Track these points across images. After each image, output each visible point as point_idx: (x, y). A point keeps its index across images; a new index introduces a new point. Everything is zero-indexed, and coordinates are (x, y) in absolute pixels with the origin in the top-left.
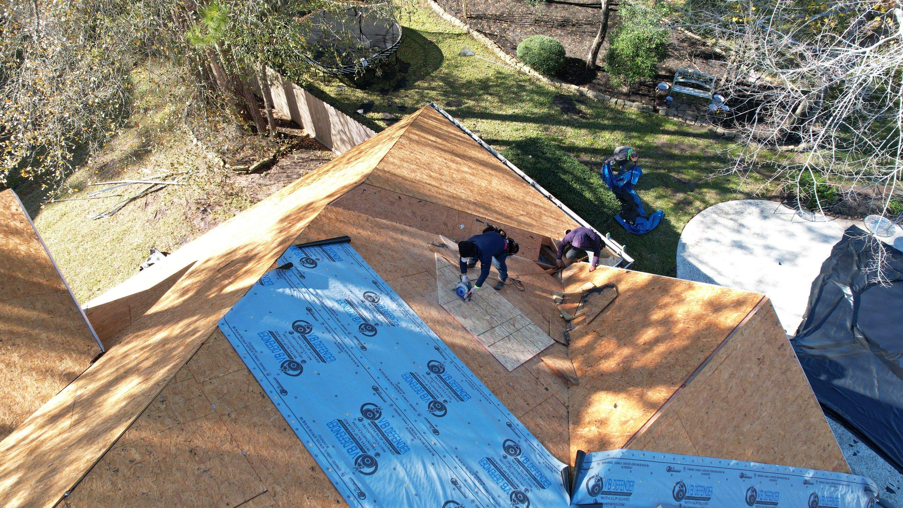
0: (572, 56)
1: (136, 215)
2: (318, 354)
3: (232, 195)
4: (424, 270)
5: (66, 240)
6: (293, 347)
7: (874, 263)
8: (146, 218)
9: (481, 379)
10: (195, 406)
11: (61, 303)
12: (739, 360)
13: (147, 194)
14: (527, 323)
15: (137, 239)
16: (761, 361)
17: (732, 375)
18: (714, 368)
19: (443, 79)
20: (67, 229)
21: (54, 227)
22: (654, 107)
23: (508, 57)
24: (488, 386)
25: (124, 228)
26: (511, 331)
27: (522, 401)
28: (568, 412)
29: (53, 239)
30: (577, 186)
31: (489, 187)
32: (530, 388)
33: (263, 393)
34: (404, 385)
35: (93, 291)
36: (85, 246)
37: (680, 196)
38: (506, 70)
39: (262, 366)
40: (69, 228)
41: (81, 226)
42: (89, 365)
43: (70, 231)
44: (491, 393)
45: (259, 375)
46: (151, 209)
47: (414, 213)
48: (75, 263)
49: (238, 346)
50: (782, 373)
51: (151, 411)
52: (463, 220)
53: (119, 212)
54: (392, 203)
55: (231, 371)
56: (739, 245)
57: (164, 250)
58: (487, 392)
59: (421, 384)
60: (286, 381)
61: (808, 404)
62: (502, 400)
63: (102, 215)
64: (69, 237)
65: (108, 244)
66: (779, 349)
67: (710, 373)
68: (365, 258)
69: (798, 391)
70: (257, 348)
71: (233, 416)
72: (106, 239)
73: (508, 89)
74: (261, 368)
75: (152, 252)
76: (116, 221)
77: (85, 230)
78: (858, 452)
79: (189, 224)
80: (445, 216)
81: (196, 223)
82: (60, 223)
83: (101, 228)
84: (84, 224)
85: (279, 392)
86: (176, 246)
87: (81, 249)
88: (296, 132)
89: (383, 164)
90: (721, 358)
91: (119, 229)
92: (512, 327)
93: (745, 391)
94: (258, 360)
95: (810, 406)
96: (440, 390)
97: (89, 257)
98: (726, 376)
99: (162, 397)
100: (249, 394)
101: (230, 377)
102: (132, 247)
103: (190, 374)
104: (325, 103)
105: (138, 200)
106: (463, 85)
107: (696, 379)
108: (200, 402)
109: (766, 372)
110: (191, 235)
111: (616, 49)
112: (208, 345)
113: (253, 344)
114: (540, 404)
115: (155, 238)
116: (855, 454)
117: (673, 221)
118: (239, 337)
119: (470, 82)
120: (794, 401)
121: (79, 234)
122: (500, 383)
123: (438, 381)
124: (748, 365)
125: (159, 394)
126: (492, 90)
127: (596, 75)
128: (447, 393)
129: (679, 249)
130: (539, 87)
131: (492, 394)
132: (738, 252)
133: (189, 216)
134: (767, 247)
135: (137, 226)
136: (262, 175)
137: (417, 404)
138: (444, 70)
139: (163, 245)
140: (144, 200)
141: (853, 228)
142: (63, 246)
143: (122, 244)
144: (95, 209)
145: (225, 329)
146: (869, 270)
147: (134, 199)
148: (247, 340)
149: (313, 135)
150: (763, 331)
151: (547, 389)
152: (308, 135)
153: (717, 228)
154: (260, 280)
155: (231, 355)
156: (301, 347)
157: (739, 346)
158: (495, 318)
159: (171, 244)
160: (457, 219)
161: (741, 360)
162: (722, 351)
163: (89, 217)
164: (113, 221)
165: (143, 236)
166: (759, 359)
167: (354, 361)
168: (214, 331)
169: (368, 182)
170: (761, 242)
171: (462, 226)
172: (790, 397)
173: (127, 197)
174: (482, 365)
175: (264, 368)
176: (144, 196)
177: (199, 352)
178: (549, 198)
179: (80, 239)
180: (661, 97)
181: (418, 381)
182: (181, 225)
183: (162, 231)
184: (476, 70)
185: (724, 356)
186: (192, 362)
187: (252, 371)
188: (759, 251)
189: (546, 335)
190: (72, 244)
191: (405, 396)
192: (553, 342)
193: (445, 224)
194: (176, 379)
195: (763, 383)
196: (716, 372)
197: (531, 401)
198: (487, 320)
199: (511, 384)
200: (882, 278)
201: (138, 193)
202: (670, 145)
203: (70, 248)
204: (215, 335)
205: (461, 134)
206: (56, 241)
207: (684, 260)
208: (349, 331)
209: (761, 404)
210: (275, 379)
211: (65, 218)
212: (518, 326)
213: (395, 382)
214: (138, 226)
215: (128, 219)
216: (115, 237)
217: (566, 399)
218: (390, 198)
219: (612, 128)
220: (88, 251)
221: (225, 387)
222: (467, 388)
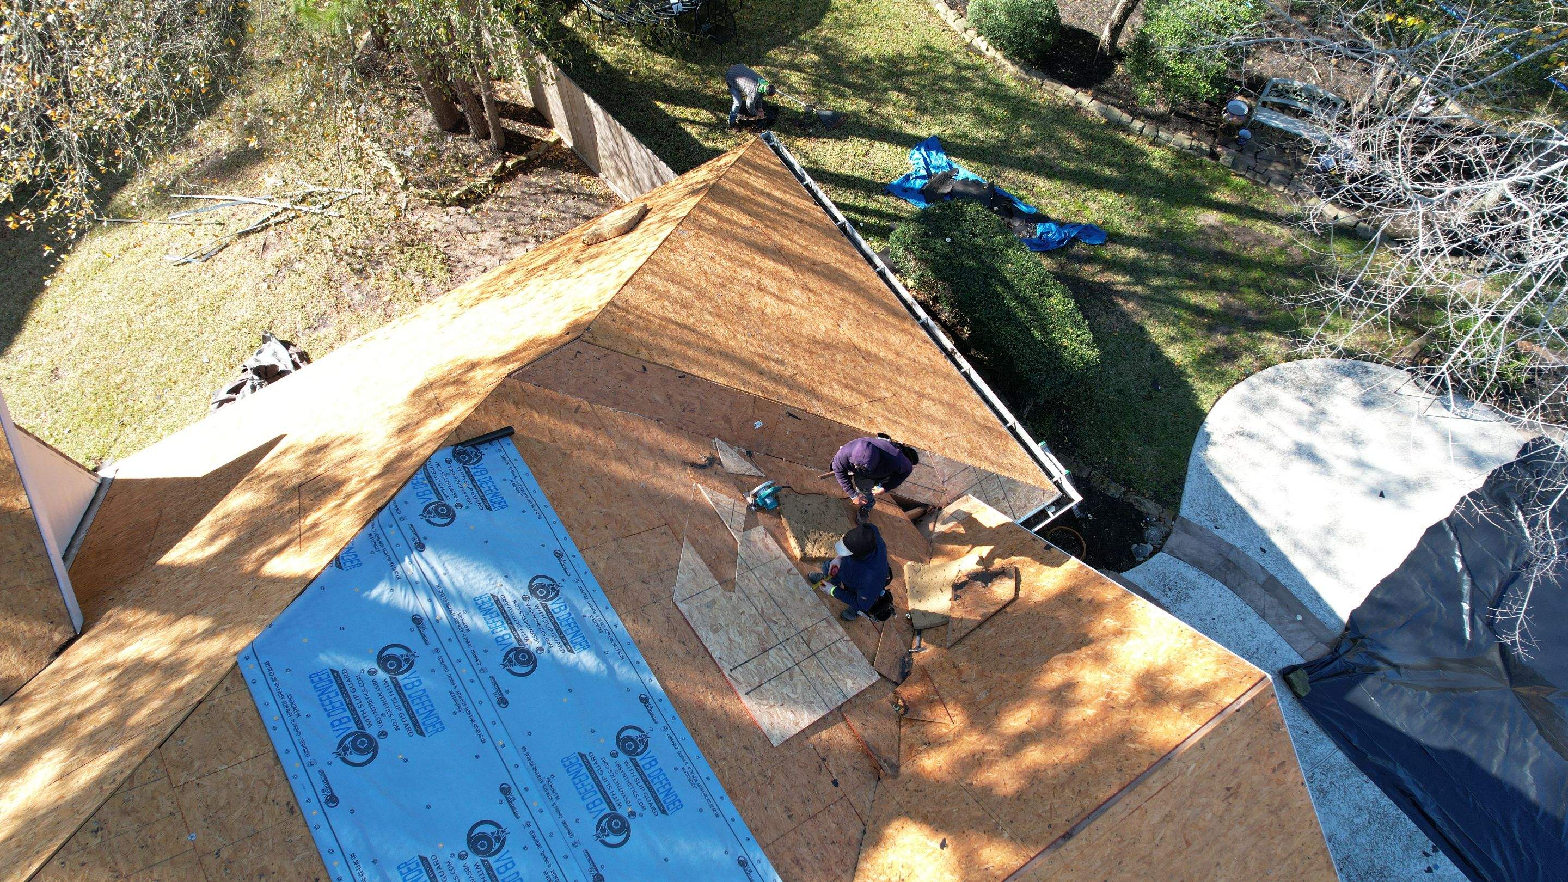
0: (1075, 23)
1: (245, 264)
2: (413, 718)
3: (412, 244)
4: (662, 522)
5: (126, 298)
6: (370, 702)
7: (1515, 602)
8: (262, 274)
9: (713, 764)
10: (158, 837)
11: (15, 534)
12: (1187, 791)
13: (267, 227)
14: (836, 637)
15: (242, 311)
16: (1231, 792)
17: (1168, 818)
18: (1135, 807)
19: (818, 50)
20: (130, 278)
21: (108, 270)
22: (1212, 148)
23: (952, 14)
24: (722, 781)
25: (224, 287)
26: (798, 656)
27: (780, 809)
28: (864, 832)
29: (105, 293)
30: (1022, 313)
31: (833, 334)
32: (805, 781)
33: (292, 803)
34: (563, 783)
35: (163, 399)
36: (157, 314)
37: (1220, 339)
38: (942, 43)
39: (303, 745)
40: (133, 275)
41: (152, 275)
42: (45, 661)
43: (134, 281)
44: (724, 793)
45: (292, 765)
46: (272, 256)
47: (669, 397)
48: (139, 344)
49: (266, 704)
50: (1271, 812)
51: (70, 852)
52: (761, 414)
53: (218, 256)
54: (629, 378)
55: (242, 758)
56: (1306, 453)
57: (286, 337)
58: (717, 790)
59: (595, 778)
60: (341, 776)
61: (1311, 865)
62: (742, 809)
63: (190, 258)
64: (132, 293)
65: (195, 314)
66: (1274, 770)
67: (1123, 816)
68: (552, 499)
69: (1297, 842)
70: (302, 707)
71: (225, 854)
72: (192, 305)
73: (938, 81)
74: (301, 750)
75: (265, 340)
76: (211, 272)
77: (159, 284)
78: (1436, 867)
79: (333, 292)
80: (728, 404)
81: (345, 293)
82: (119, 263)
83: (185, 281)
84: (158, 271)
85: (323, 799)
86: (307, 332)
87: (149, 317)
88: (537, 132)
89: (629, 290)
90: (1150, 789)
91: (215, 288)
92: (804, 647)
93: (1188, 844)
94: (298, 733)
95: (1315, 866)
96: (627, 790)
97: (162, 336)
98: (1155, 819)
99: (98, 822)
100: (266, 807)
101: (238, 771)
102: (232, 324)
103: (161, 770)
104: (586, 96)
105: (251, 237)
106: (853, 68)
107: (1093, 826)
108: (169, 829)
109: (1238, 810)
110: (334, 314)
111: (1151, 36)
112: (210, 703)
113: (295, 699)
114: (815, 816)
115: (273, 313)
116: (1429, 870)
117: (1197, 384)
118: (272, 684)
119: (867, 60)
120: (1285, 859)
121: (148, 290)
122: (748, 773)
123: (629, 770)
124: (1204, 800)
125: (93, 815)
126: (907, 82)
127: (1112, 68)
128: (641, 797)
129: (1199, 441)
130: (998, 86)
131: (727, 798)
132: (1302, 467)
133: (335, 277)
134: (1360, 464)
135: (246, 286)
136: (470, 211)
137: (577, 821)
138: (824, 31)
139: (286, 327)
140: (261, 237)
141: (1538, 443)
142: (120, 309)
143: (217, 317)
144: (178, 245)
145: (250, 669)
146: (1502, 614)
147: (247, 233)
148: (285, 691)
149: (568, 143)
150: (1247, 740)
151: (835, 783)
152: (559, 141)
153: (1272, 415)
154: (337, 558)
155: (250, 723)
156: (385, 703)
157: (1191, 768)
158: (775, 629)
159: (299, 328)
160: (750, 411)
161: (1192, 792)
162: (1156, 776)
163: (168, 258)
164: (207, 270)
165: (254, 306)
166: (1228, 789)
167: (478, 731)
168: (228, 673)
169: (587, 336)
170: (1350, 451)
171: (758, 424)
172: (1278, 851)
173: (235, 226)
174: (722, 733)
175: (305, 751)
176: (263, 229)
177: (188, 721)
178: (950, 355)
179: (149, 300)
180: (1231, 130)
181: (591, 771)
182: (320, 292)
183: (286, 301)
184: (886, 35)
185: (1159, 785)
186: (172, 741)
187: (282, 756)
188: (1342, 468)
189: (865, 662)
190: (136, 307)
191: (558, 803)
192: (876, 678)
193: (727, 419)
194: (132, 782)
195: (1229, 829)
196: (1137, 813)
197: (797, 809)
198: (759, 634)
199: (769, 773)
200: (1523, 634)
201: (253, 224)
202: (1222, 234)
203: (133, 315)
204: (227, 684)
205: (809, 205)
206: (110, 298)
207: (1202, 465)
208: (484, 665)
209: (1218, 864)
210: (322, 772)
211: (127, 255)
212: (815, 645)
213: (545, 774)
214: (248, 284)
215: (231, 271)
216: (207, 303)
217: (868, 804)
218: (626, 369)
219: (1119, 187)
220: (162, 324)
221: (224, 794)
222: (680, 786)
